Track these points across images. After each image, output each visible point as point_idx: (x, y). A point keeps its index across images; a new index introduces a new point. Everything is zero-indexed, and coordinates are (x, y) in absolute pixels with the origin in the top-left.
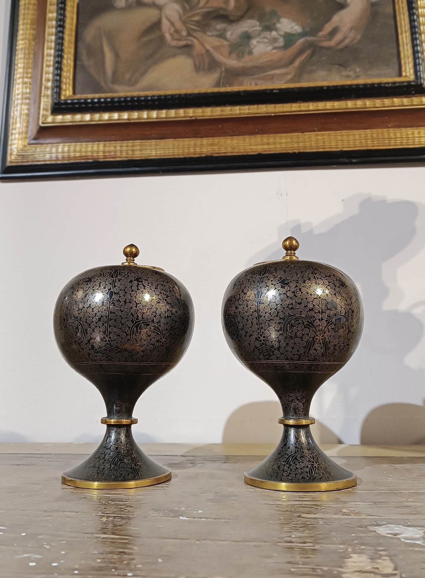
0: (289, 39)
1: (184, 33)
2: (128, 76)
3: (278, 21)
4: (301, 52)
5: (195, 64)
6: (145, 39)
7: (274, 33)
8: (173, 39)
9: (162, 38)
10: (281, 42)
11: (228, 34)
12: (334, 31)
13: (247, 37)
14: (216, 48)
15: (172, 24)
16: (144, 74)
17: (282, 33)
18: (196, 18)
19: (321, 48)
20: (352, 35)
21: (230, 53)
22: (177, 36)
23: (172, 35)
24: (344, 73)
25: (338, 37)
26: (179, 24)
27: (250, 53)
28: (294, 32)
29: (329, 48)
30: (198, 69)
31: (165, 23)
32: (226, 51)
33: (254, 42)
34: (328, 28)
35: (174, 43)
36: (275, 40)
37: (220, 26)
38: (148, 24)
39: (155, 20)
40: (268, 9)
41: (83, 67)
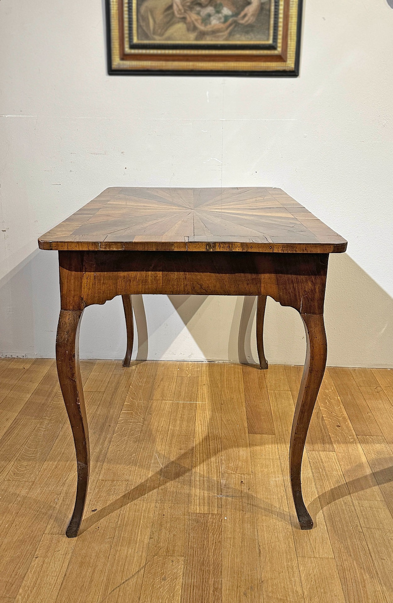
0: (226, 18)
1: (183, 11)
2: (159, 31)
3: (222, 9)
4: (230, 25)
5: (187, 27)
6: (166, 13)
7: (220, 15)
8: (178, 14)
9: (173, 13)
10: (223, 20)
11: (201, 13)
12: (245, 16)
13: (209, 15)
14: (196, 20)
15: (178, 6)
16: (166, 30)
17: (223, 15)
18: (188, 4)
19: (239, 24)
20: (251, 18)
21: (202, 23)
22: (180, 12)
23: (178, 12)
24: (247, 36)
25: (246, 19)
26: (181, 7)
27: (210, 24)
28: (228, 15)
29: (242, 24)
30: (188, 30)
31: (175, 7)
32: (200, 21)
33: (212, 18)
34: (242, 14)
35: (178, 16)
36: (220, 18)
37: (198, 8)
38: (167, 6)
39: (170, 4)
40: (218, 2)
41: (141, 26)
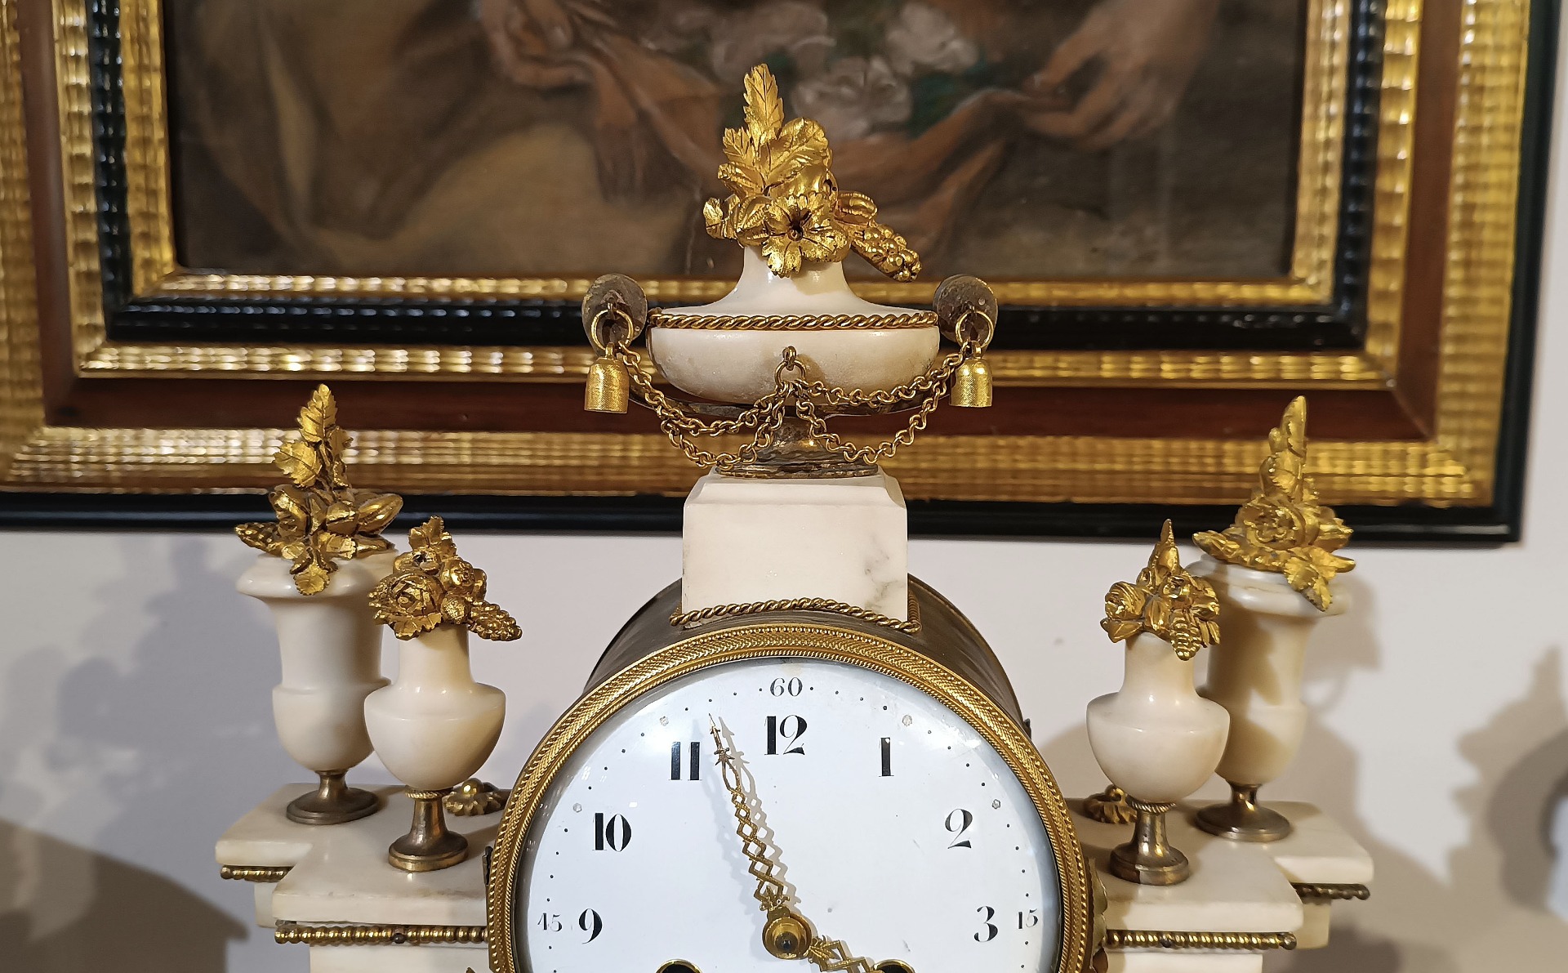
0: (929, 91)
3: (895, 17)
4: (965, 148)
5: (600, 165)
6: (415, 54)
11: (718, 53)
12: (1089, 74)
13: (785, 71)
24: (1100, 242)
28: (946, 67)
33: (808, 93)
41: (203, 155)
